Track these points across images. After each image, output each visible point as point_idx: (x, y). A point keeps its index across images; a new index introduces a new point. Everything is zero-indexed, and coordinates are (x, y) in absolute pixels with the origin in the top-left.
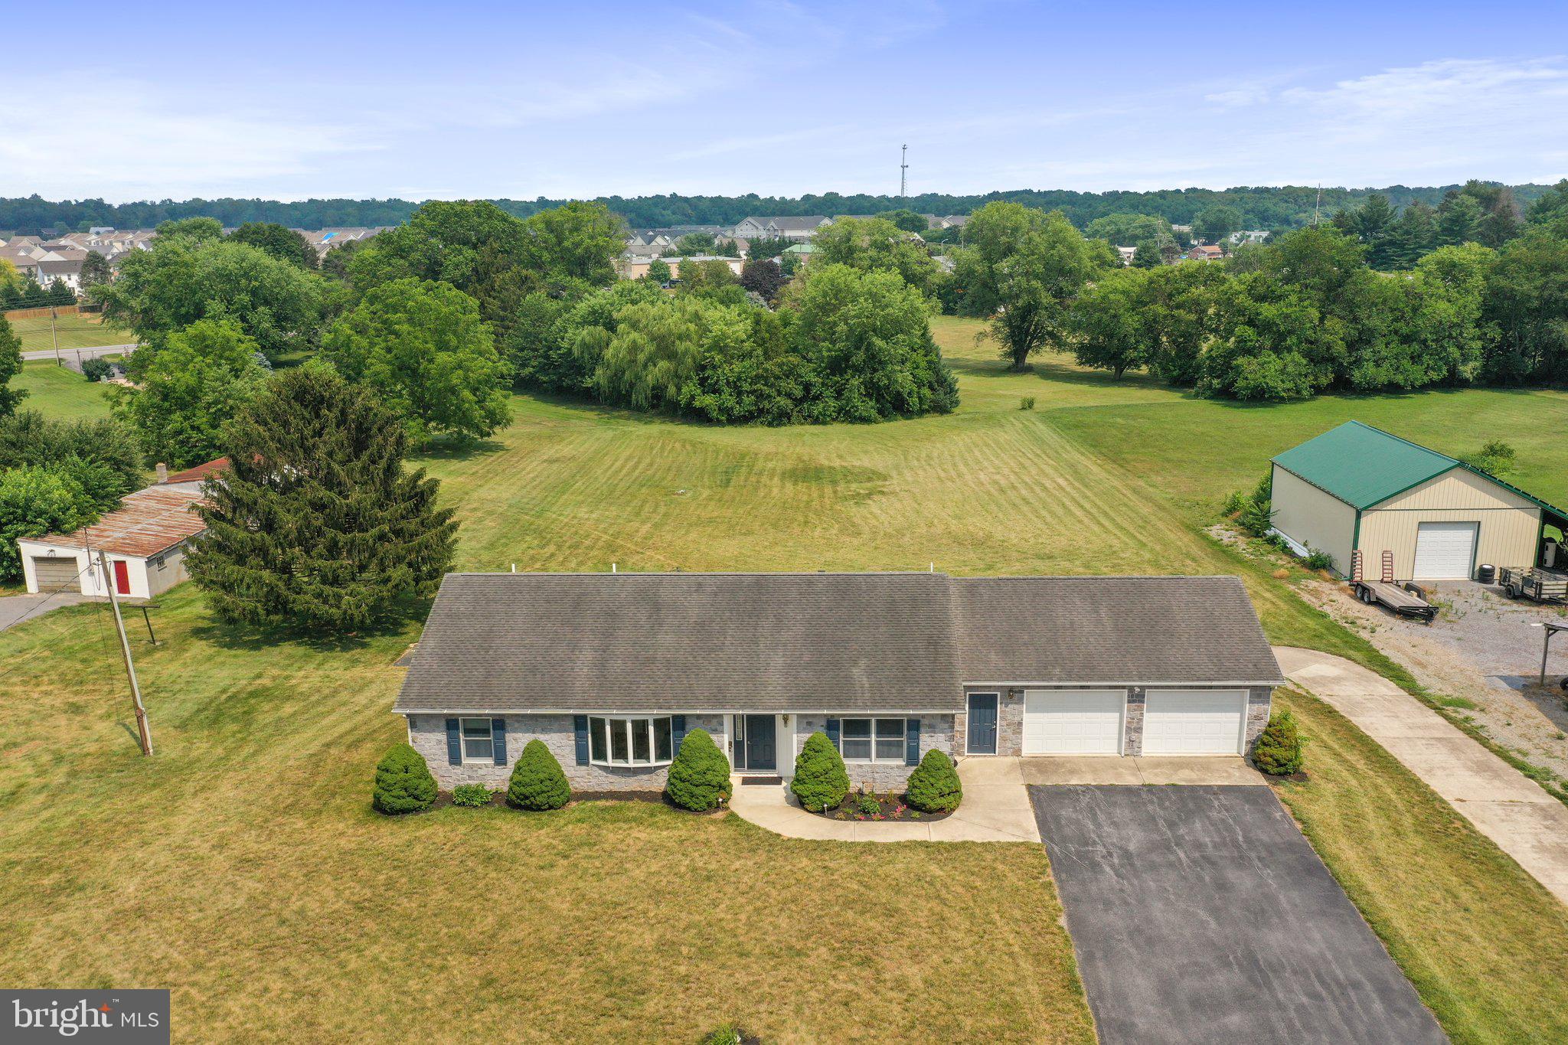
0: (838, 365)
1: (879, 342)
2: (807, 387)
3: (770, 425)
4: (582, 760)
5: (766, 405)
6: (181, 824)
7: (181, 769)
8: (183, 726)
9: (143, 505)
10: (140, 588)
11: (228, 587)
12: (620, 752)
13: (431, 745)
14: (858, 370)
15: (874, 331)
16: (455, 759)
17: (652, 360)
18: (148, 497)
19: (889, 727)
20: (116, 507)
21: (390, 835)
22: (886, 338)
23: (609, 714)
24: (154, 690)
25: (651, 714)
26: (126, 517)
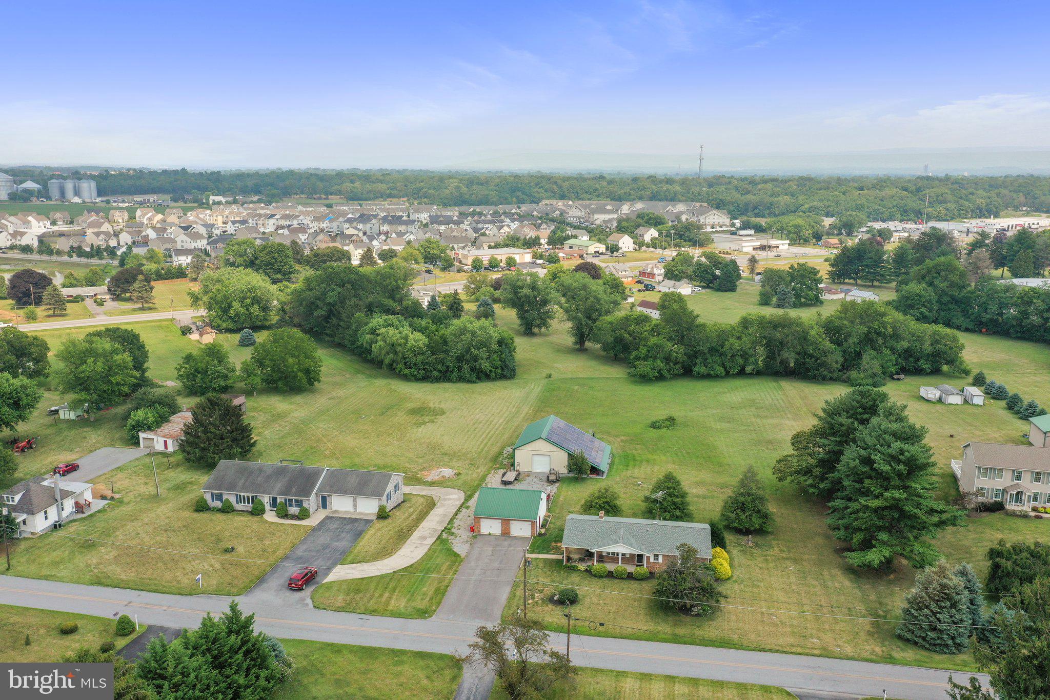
0: (460, 359)
1: (475, 352)
2: (448, 367)
3: (431, 382)
4: (237, 503)
5: (429, 374)
6: (159, 510)
7: (164, 499)
8: (169, 490)
9: (176, 419)
10: (171, 448)
11: (188, 453)
12: (244, 503)
13: (208, 497)
14: (467, 362)
15: (473, 346)
16: (213, 501)
17: (388, 353)
18: (179, 417)
19: (297, 501)
20: (168, 421)
21: (196, 515)
22: (479, 349)
23: (242, 494)
24: (166, 480)
25: (250, 495)
26: (170, 425)
